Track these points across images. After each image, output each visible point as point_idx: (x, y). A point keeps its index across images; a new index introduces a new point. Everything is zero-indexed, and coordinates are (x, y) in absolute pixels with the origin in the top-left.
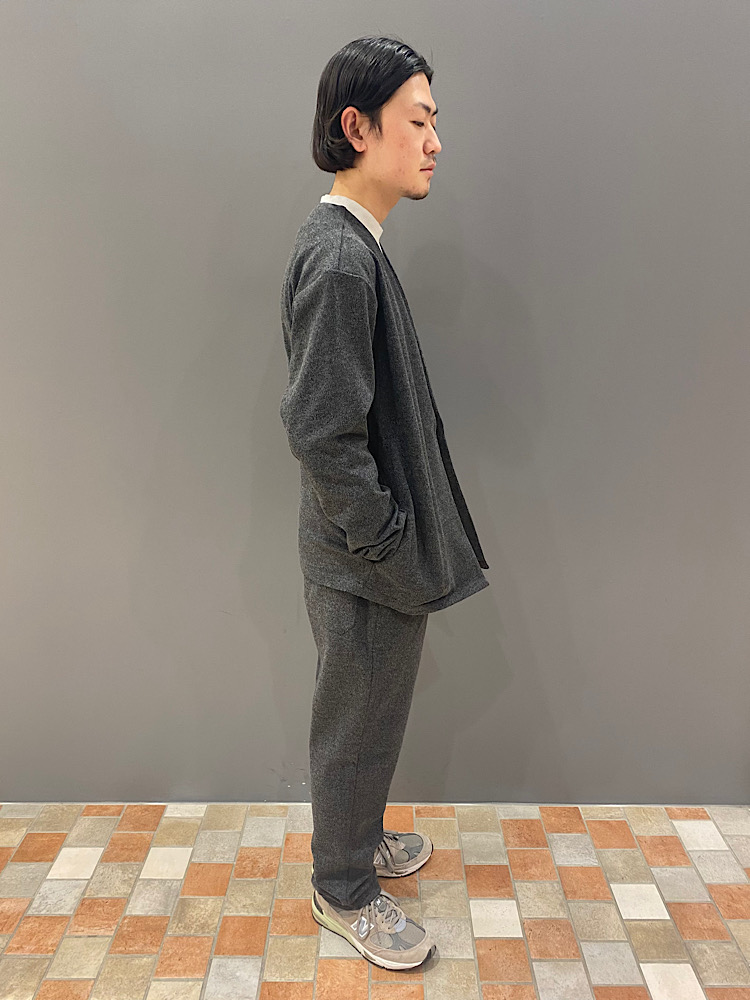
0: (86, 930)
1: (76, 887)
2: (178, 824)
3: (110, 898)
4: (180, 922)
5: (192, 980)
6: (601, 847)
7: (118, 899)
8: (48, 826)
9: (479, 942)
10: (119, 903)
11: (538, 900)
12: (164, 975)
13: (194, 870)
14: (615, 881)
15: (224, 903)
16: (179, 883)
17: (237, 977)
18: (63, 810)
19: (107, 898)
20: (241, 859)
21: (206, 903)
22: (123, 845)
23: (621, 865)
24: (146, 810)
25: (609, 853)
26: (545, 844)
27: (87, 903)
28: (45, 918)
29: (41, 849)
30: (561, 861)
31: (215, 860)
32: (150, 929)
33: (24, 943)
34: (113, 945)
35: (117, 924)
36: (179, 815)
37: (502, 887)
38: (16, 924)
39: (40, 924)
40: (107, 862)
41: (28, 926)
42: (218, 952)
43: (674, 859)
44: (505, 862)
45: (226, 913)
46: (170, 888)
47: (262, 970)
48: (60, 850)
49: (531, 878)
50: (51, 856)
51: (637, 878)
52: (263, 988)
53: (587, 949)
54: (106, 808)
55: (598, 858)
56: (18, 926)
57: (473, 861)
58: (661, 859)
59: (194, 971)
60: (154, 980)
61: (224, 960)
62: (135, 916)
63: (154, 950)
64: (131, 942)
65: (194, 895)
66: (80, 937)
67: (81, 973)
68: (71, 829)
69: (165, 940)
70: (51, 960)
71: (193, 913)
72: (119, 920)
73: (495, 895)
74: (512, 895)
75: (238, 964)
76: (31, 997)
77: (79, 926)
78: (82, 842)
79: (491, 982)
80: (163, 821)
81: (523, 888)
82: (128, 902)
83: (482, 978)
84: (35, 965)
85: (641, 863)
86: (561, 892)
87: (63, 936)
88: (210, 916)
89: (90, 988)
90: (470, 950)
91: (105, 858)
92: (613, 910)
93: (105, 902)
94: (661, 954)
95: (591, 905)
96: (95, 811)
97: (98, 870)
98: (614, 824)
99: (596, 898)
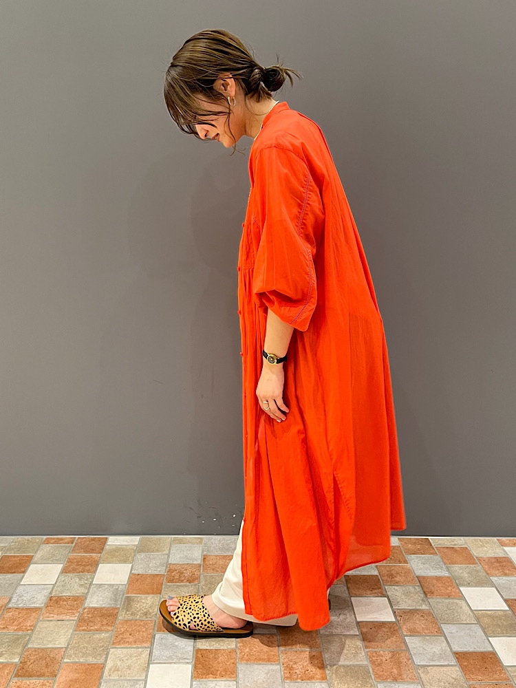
0: (55, 616)
1: (44, 589)
2: (119, 549)
3: (72, 596)
4: (127, 610)
5: (141, 648)
6: (450, 564)
7: (78, 596)
8: (18, 551)
9: (361, 624)
10: (79, 599)
11: (404, 597)
12: (119, 644)
13: (134, 579)
14: (463, 585)
16: (124, 586)
17: (176, 646)
18: (28, 540)
19: (69, 596)
20: (170, 571)
21: (147, 598)
22: (77, 562)
23: (466, 575)
24: (93, 540)
25: (456, 567)
26: (406, 562)
27: (54, 599)
28: (22, 609)
29: (15, 565)
30: (418, 573)
31: (150, 571)
32: (107, 615)
33: (9, 625)
34: (78, 626)
35: (79, 612)
36: (118, 544)
37: (376, 589)
40: (66, 573)
41: (10, 614)
43: (507, 572)
44: (376, 573)
46: (117, 589)
47: (195, 641)
48: (29, 566)
49: (397, 583)
50: (23, 570)
51: (480, 583)
52: (197, 653)
53: (447, 629)
54: (62, 539)
55: (448, 570)
56: (3, 614)
58: (497, 572)
59: (142, 642)
60: (112, 648)
61: (164, 636)
62: (92, 608)
63: (110, 628)
64: (92, 624)
65: (137, 594)
66: (51, 621)
67: (55, 644)
68: (36, 553)
69: (117, 622)
70: (30, 636)
71: (136, 606)
72: (81, 610)
73: (370, 594)
74: (383, 594)
75: (176, 637)
76: (18, 659)
77: (50, 614)
78: (45, 560)
80: (107, 547)
81: (391, 589)
82: (86, 598)
83: (366, 647)
84: (18, 639)
85: (483, 574)
86: (422, 592)
87: (38, 620)
88: (151, 607)
89: (63, 653)
90: (355, 629)
91: (65, 571)
92: (463, 603)
93: (68, 598)
94: (505, 632)
95: (447, 601)
96: (53, 541)
97: (60, 578)
98: (458, 549)
99: (449, 596)
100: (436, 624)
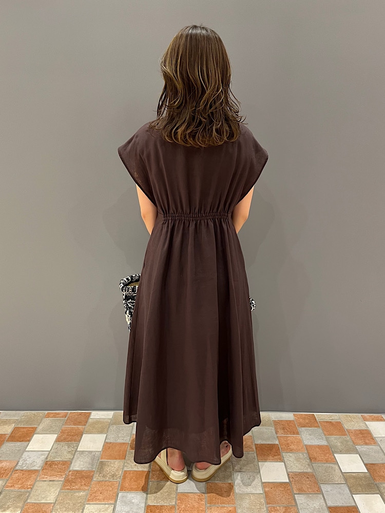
0: (49, 478)
1: (42, 455)
2: (98, 422)
3: (62, 461)
4: (100, 473)
5: (108, 504)
6: (328, 435)
7: (66, 462)
8: (26, 423)
9: (265, 485)
10: (67, 464)
11: (296, 462)
12: (93, 501)
13: (107, 446)
14: (337, 453)
15: (124, 464)
16: (99, 453)
17: (133, 503)
18: (34, 415)
19: (59, 461)
21: (114, 463)
22: (68, 433)
23: (339, 444)
24: (80, 415)
25: (332, 438)
26: (298, 433)
27: (49, 463)
28: (26, 471)
29: (23, 435)
30: (306, 442)
31: (119, 440)
32: (84, 477)
33: (15, 484)
34: (64, 486)
35: (66, 474)
36: (98, 417)
37: (276, 455)
38: (10, 474)
39: (23, 474)
40: (59, 441)
41: (17, 475)
42: (122, 489)
43: (367, 441)
44: (277, 442)
45: (125, 469)
46: (94, 455)
47: (147, 499)
48: (33, 436)
49: (291, 451)
50: (28, 439)
51: (349, 451)
52: (147, 509)
53: (324, 488)
54: (58, 414)
55: (327, 440)
56: (11, 475)
57: (259, 442)
58: (360, 442)
59: (109, 499)
60: (87, 504)
61: (125, 494)
62: (75, 471)
63: (86, 488)
64: (73, 484)
65: (108, 459)
66: (45, 481)
67: (46, 500)
68: (39, 425)
69: (92, 483)
70: (30, 493)
71: (107, 469)
72: (67, 472)
73: (272, 460)
74: (282, 460)
75: (133, 496)
76: (20, 512)
77: (45, 475)
78: (44, 431)
79: (273, 506)
80: (90, 420)
81: (287, 456)
82: (71, 463)
83: (268, 503)
84: (21, 495)
85: (350, 443)
86: (308, 458)
87: (36, 480)
88: (117, 470)
89: (52, 507)
90: (261, 489)
91: (58, 440)
92: (337, 467)
93: (59, 462)
94: (364, 490)
95: (325, 465)
96: (52, 415)
97: (54, 446)
98: (334, 423)
99: (327, 461)
100: (317, 484)
